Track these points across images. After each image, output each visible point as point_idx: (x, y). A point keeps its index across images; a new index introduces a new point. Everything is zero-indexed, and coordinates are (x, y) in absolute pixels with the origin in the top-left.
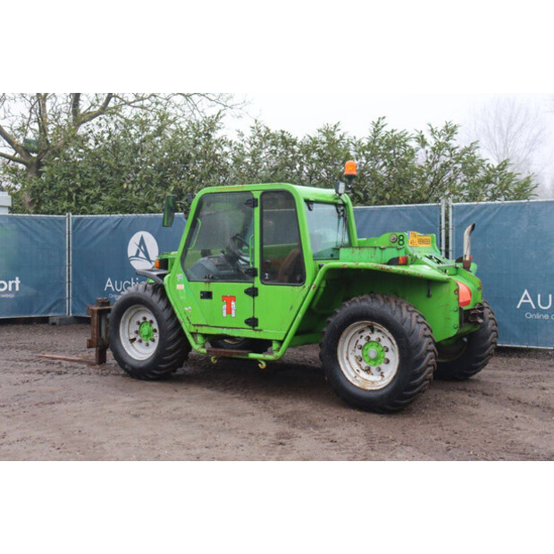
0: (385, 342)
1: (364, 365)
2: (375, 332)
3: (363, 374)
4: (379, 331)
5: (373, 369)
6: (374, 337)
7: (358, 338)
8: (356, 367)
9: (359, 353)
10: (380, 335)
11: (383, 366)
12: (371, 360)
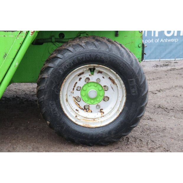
0: (105, 82)
1: (82, 104)
2: (95, 73)
3: (82, 113)
4: (100, 72)
5: (92, 107)
6: (94, 77)
7: (77, 80)
8: (75, 107)
9: (77, 94)
10: (100, 76)
11: (103, 104)
12: (90, 98)
